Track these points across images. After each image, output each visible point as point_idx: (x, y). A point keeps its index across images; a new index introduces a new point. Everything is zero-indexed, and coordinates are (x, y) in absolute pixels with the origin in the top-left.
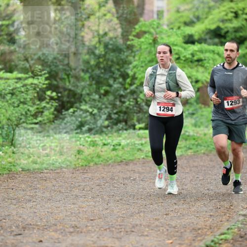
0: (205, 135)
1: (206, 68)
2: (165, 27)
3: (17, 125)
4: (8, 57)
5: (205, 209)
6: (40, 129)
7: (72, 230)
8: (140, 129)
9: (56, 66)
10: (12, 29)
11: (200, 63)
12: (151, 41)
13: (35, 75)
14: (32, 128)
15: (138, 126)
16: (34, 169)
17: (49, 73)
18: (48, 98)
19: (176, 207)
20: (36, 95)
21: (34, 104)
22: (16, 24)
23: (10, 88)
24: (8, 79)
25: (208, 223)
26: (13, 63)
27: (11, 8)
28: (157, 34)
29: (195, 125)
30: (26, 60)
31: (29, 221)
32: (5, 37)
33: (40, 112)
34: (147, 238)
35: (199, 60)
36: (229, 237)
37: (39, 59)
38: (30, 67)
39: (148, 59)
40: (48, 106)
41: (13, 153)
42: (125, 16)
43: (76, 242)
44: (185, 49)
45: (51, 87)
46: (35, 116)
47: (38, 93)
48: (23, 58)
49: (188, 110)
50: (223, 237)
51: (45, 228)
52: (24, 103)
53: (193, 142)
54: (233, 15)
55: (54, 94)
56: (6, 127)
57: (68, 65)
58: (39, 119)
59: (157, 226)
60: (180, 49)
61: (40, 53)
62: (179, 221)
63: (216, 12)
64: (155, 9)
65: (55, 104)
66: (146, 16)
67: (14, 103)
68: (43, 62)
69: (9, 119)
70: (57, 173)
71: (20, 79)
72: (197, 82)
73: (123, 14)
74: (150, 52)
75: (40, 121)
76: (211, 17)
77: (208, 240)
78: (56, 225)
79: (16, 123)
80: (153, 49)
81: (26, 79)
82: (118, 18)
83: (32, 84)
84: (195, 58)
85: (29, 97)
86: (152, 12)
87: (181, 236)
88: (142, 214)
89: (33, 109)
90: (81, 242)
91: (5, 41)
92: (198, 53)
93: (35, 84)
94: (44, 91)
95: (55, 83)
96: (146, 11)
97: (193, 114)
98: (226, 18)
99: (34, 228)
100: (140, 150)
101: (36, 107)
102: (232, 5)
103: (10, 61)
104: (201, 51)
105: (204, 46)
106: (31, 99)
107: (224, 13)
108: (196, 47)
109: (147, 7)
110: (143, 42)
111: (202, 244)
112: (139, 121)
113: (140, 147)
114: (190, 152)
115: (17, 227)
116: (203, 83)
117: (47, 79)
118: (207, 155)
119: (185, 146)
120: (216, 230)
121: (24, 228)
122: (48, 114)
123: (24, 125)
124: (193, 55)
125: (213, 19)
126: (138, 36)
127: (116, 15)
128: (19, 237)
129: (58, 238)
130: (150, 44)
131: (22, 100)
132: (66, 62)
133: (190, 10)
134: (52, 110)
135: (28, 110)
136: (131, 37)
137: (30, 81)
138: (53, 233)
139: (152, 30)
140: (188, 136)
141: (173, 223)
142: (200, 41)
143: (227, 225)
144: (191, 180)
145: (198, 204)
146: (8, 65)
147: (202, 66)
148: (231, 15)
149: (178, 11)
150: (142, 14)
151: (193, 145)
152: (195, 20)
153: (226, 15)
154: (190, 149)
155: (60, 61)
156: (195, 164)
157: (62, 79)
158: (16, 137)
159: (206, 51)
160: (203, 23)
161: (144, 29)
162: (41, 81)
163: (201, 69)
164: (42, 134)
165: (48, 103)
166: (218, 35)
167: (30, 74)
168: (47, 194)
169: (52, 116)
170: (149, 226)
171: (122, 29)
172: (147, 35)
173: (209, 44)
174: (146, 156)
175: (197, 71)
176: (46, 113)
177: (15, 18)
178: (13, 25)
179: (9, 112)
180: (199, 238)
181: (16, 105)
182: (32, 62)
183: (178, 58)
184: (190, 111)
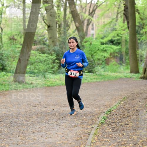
0: (107, 74)
1: (107, 53)
2: (94, 39)
3: (46, 72)
4: (43, 49)
5: (107, 99)
6: (53, 73)
7: (64, 106)
8: (86, 72)
9: (59, 52)
10: (44, 40)
11: (106, 51)
12: (90, 44)
13: (52, 55)
14: (51, 72)
15: (85, 72)
16: (51, 86)
17: (57, 54)
18: (56, 63)
19: (98, 98)
20: (52, 62)
21: (52, 64)
22: (46, 39)
23: (44, 59)
24: (43, 56)
25: (108, 104)
26: (45, 51)
27: (44, 33)
28: (91, 41)
29: (104, 71)
30: (49, 50)
31: (50, 103)
32: (42, 43)
33: (53, 67)
34: (88, 108)
35: (105, 50)
36: (115, 108)
37: (53, 50)
38: (50, 52)
39: (89, 50)
40: (56, 65)
41: (45, 80)
42: (81, 36)
43: (65, 110)
44: (101, 46)
45: (57, 59)
46: (52, 68)
47: (53, 61)
48: (48, 49)
49: (102, 66)
50: (113, 108)
51: (55, 105)
52: (48, 64)
53: (103, 77)
54: (117, 35)
55: (58, 61)
56: (42, 72)
57: (63, 52)
58: (53, 69)
59: (92, 105)
60: (99, 46)
61: (53, 48)
62: (99, 103)
63: (111, 34)
64: (91, 34)
65: (58, 64)
66: (88, 36)
67: (45, 64)
68: (54, 51)
69: (43, 69)
70: (59, 87)
71: (47, 56)
72: (105, 57)
73: (81, 35)
74: (89, 48)
75: (53, 70)
76: (109, 36)
77: (109, 109)
78: (58, 104)
79: (45, 70)
80: (90, 46)
81: (49, 56)
82: (79, 36)
83: (51, 58)
84: (104, 49)
85: (50, 62)
86: (90, 34)
87: (99, 108)
88: (87, 100)
89: (51, 66)
90: (67, 110)
91: (42, 44)
92: (105, 48)
93: (52, 58)
94: (55, 60)
95: (58, 57)
96: (88, 34)
97: (103, 68)
98: (114, 36)
99: (51, 105)
100: (86, 79)
101: (52, 65)
102: (116, 32)
103: (44, 50)
104: (106, 47)
105: (107, 45)
106: (51, 63)
107: (113, 35)
108: (104, 46)
109: (88, 33)
110: (87, 44)
111: (106, 110)
112: (86, 70)
113: (86, 78)
114: (102, 80)
115: (46, 105)
116: (107, 58)
117: (56, 56)
118: (108, 81)
119: (101, 78)
120: (111, 106)
121: (48, 105)
122: (56, 68)
123: (48, 71)
124: (103, 48)
125: (110, 37)
126: (86, 42)
127: (78, 36)
128: (46, 108)
129: (59, 109)
130: (89, 45)
131: (48, 63)
132: (62, 51)
133: (103, 34)
134: (57, 66)
135: (50, 66)
136: (83, 43)
137: (50, 57)
138: (57, 107)
139: (90, 40)
140: (102, 75)
141: (97, 104)
142: (106, 44)
143: (115, 104)
144: (103, 90)
145: (105, 97)
146: (43, 52)
147: (106, 52)
148: (116, 35)
149: (98, 34)
150: (87, 35)
151: (103, 78)
152: (104, 37)
153: (114, 35)
154: (102, 79)
155: (60, 50)
156: (104, 84)
157: (61, 56)
158: (46, 75)
159: (108, 47)
160: (107, 38)
161: (87, 40)
162: (54, 57)
163: (106, 53)
164: (54, 74)
165: (56, 64)
166: (112, 42)
167: (50, 55)
168: (56, 94)
169: (57, 68)
170: (89, 105)
171: (80, 40)
172: (88, 42)
173: (109, 45)
174: (88, 82)
175: (105, 54)
176: (55, 67)
177: (45, 36)
178: (44, 38)
179: (44, 67)
180: (106, 109)
181: (46, 65)
182: (51, 51)
183: (99, 49)
184: (103, 67)
